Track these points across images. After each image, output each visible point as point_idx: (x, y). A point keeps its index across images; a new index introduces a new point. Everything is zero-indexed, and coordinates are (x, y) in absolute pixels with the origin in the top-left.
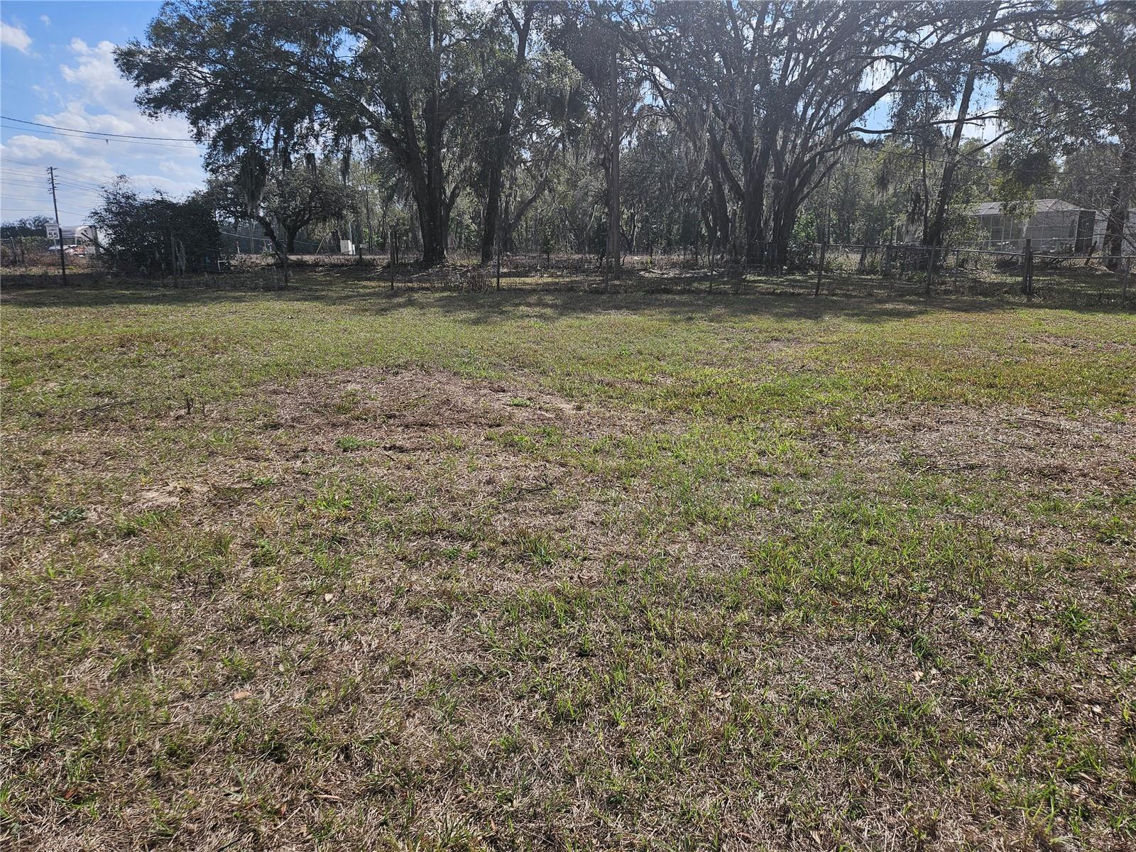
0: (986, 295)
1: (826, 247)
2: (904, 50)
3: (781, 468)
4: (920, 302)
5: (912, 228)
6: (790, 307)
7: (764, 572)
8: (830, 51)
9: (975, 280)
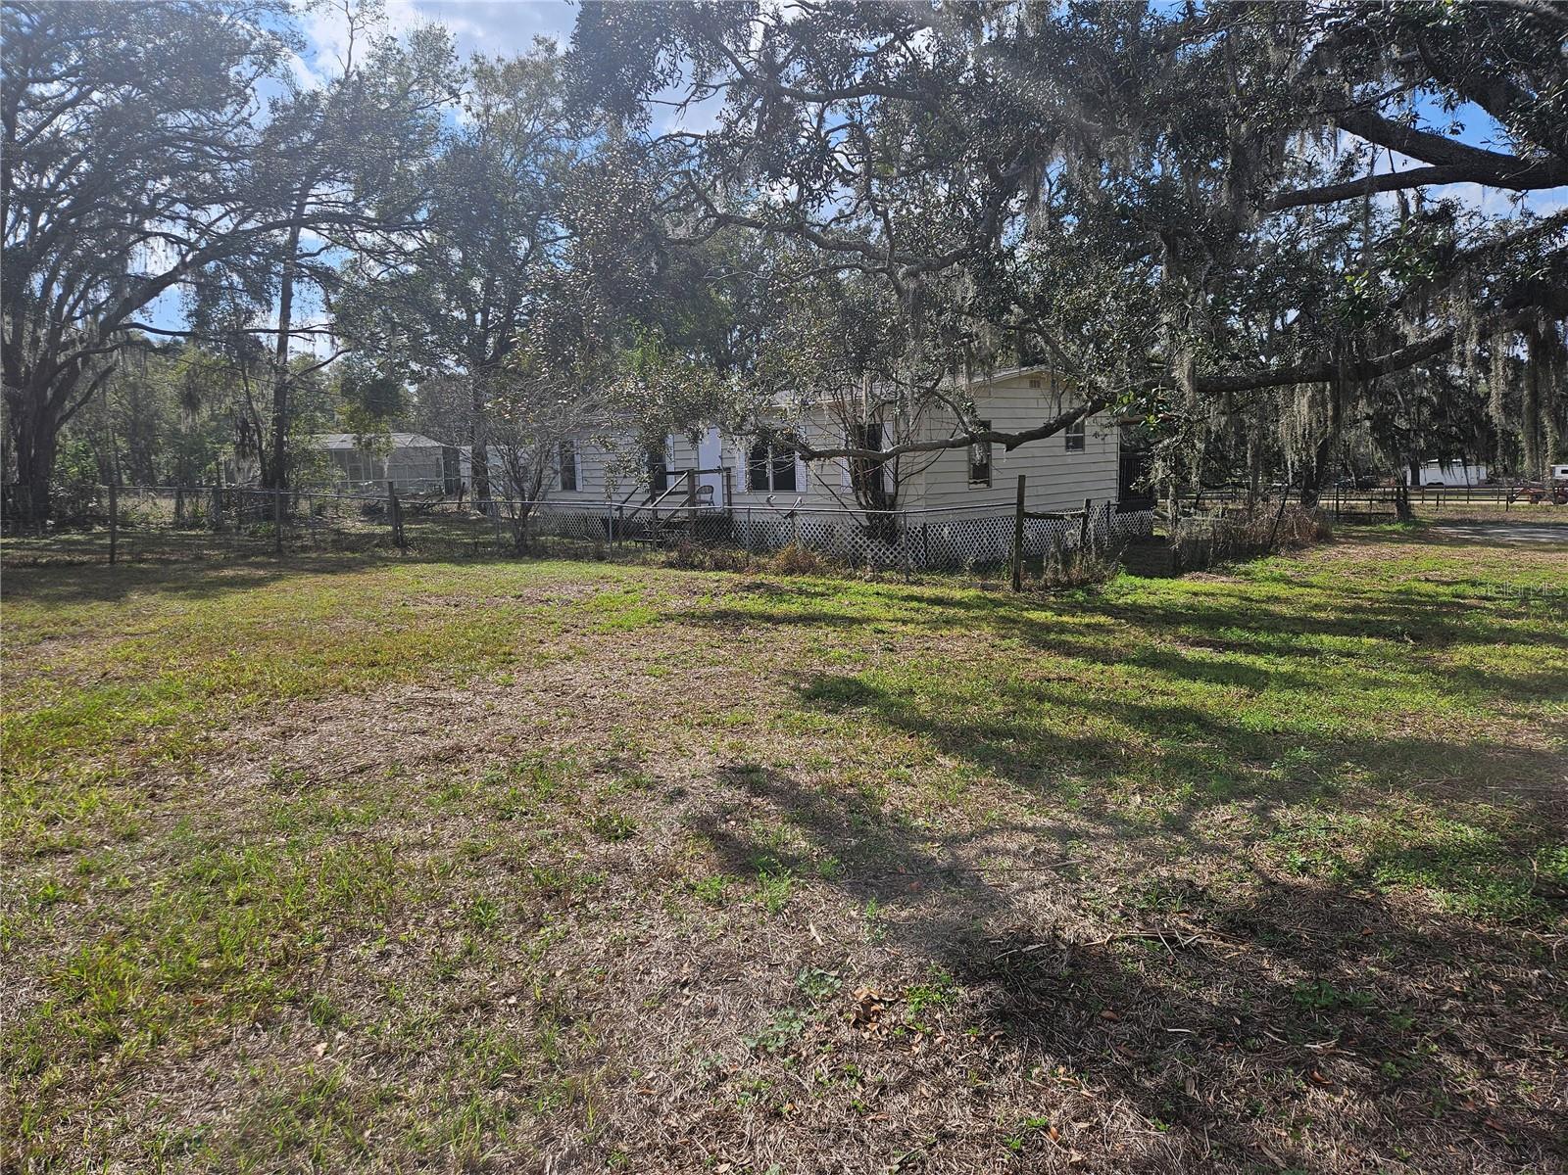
0: (353, 551)
1: (116, 490)
2: (189, 230)
3: (89, 835)
4: (270, 564)
5: (245, 465)
6: (68, 585)
7: (80, 998)
8: (76, 209)
9: (338, 532)
